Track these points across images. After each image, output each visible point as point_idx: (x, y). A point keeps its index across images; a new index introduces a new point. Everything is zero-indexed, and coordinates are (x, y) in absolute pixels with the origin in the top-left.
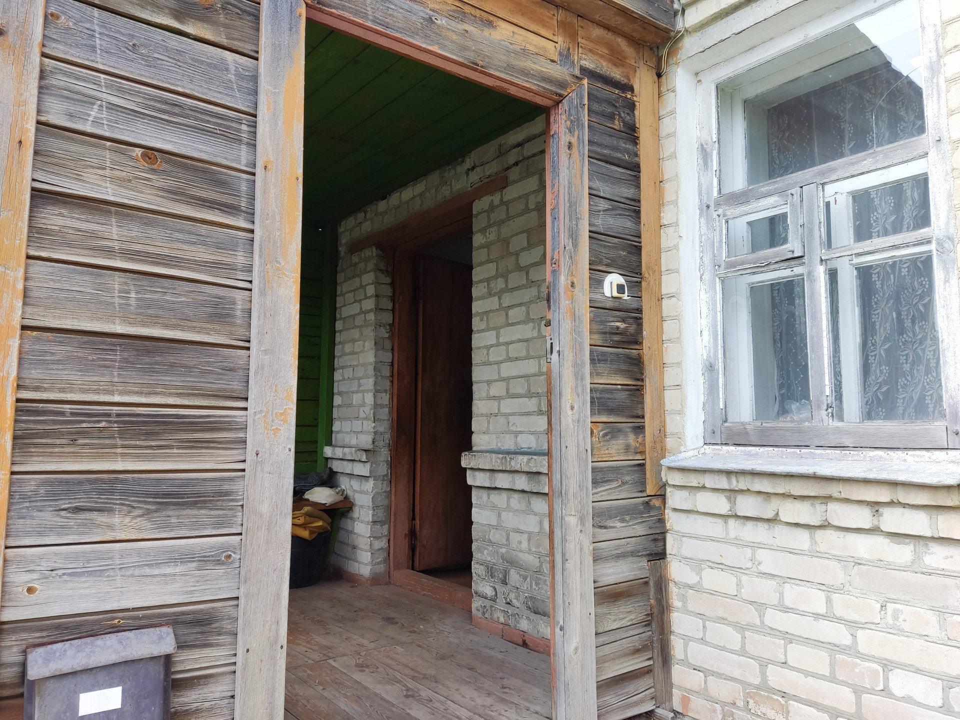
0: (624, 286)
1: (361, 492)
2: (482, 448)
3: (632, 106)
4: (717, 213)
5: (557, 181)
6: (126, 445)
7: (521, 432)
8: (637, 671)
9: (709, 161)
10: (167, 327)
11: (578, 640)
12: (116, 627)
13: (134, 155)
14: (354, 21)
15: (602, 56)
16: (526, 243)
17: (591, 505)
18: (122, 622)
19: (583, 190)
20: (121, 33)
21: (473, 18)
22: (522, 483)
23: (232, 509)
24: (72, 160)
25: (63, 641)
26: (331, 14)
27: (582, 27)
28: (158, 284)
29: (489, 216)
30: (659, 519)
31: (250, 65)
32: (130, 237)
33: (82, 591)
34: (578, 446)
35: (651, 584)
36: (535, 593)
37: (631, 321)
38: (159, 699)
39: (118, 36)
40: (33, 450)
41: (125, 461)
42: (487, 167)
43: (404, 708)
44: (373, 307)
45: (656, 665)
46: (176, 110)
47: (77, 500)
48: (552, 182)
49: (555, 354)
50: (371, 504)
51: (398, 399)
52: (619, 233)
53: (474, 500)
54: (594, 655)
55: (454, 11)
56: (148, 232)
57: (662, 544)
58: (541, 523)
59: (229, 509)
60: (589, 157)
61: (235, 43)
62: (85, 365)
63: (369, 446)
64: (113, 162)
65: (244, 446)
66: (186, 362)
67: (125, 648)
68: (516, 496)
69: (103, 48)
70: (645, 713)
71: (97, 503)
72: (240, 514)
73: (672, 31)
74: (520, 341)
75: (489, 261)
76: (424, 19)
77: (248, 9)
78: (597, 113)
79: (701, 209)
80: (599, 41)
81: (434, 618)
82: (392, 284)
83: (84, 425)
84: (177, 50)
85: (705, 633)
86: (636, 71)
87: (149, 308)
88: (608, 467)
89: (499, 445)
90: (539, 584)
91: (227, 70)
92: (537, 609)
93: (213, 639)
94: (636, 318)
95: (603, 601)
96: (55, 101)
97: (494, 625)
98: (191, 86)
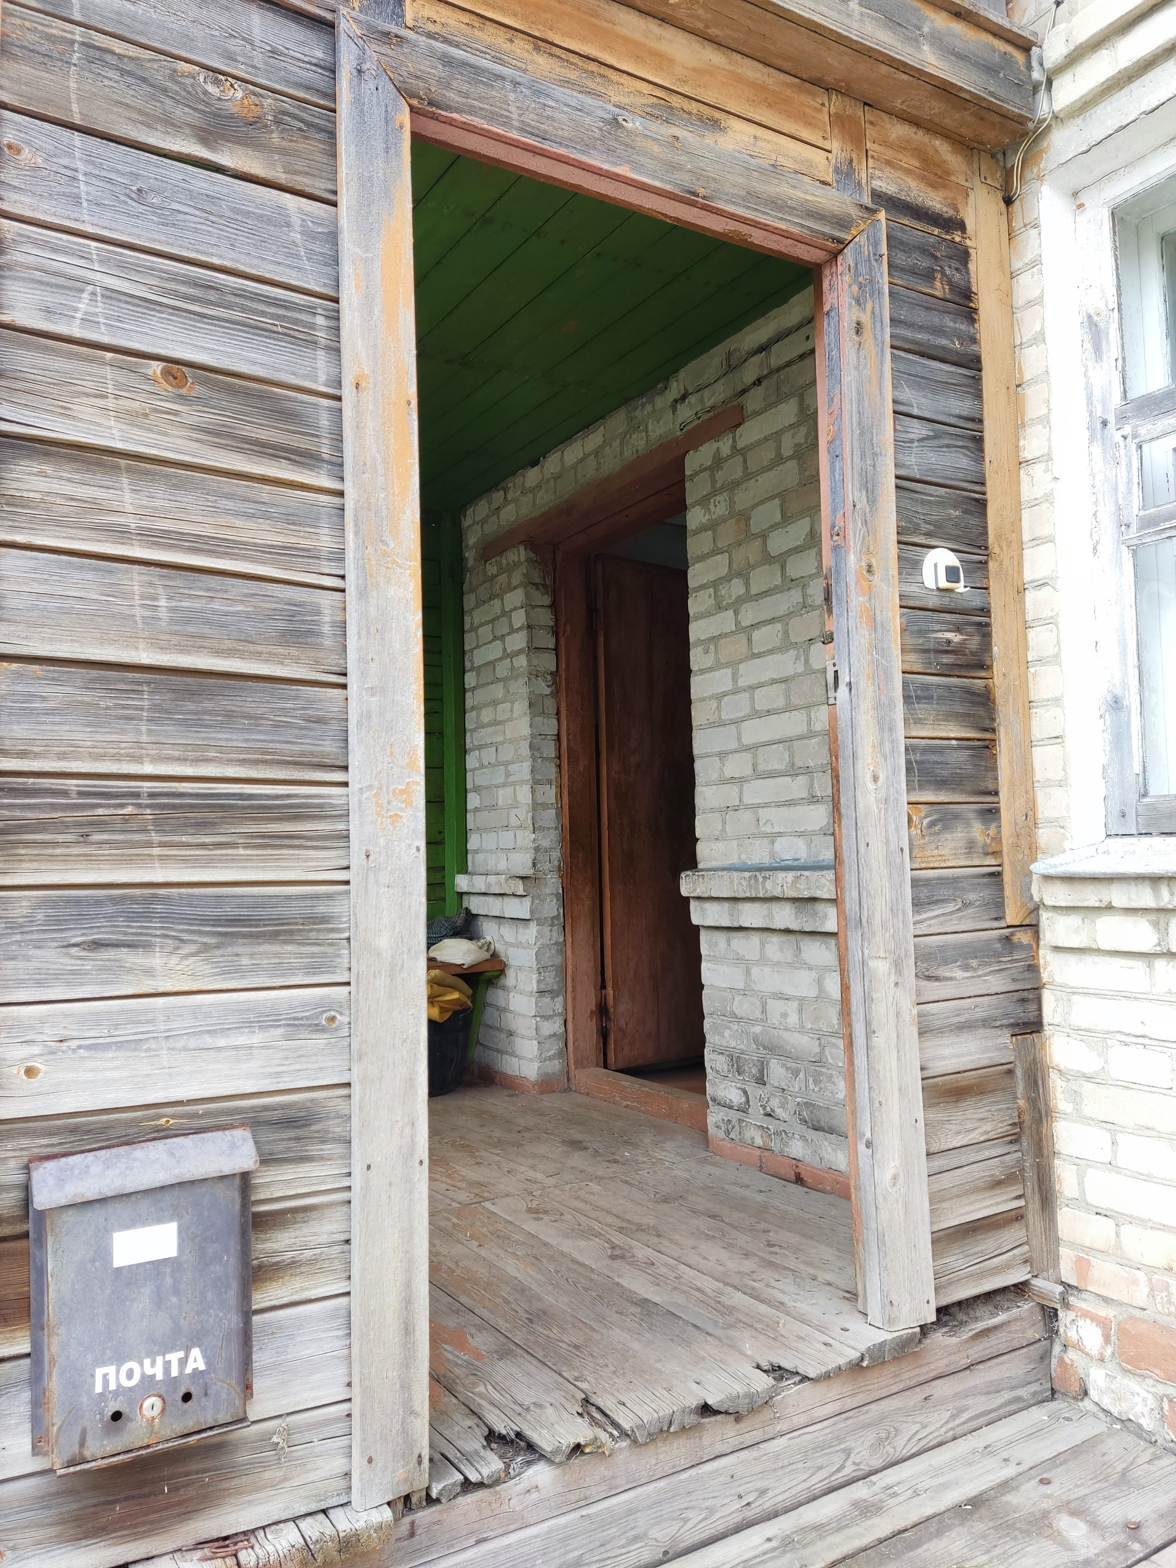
0: (958, 568)
1: (518, 945)
2: (715, 864)
3: (963, 256)
4: (1121, 432)
5: (837, 392)
6: (166, 842)
7: (780, 834)
8: (999, 1217)
9: (1104, 343)
10: (217, 652)
11: (897, 1163)
12: (164, 1130)
13: (150, 372)
14: (489, 131)
15: (908, 172)
16: (779, 516)
17: (912, 941)
18: (172, 1122)
19: (883, 405)
20: (118, 172)
21: (686, 116)
22: (784, 916)
23: (333, 945)
24: (54, 384)
25: (83, 1152)
26: (451, 123)
27: (872, 123)
28: (200, 584)
29: (712, 476)
30: (1030, 966)
31: (325, 216)
32: (152, 508)
33: (111, 1074)
34: (887, 843)
35: (1019, 1073)
36: (814, 1096)
37: (971, 629)
38: (234, 1244)
39: (113, 176)
40: (22, 852)
41: (167, 868)
42: (707, 393)
43: (610, 1274)
44: (525, 645)
45: (1030, 1207)
46: (212, 296)
47: (95, 931)
48: (829, 395)
49: (843, 689)
50: (535, 963)
51: (570, 794)
52: (948, 478)
53: (704, 950)
54: (925, 1188)
55: (653, 106)
56: (179, 499)
57: (1036, 1007)
58: (820, 981)
59: (329, 944)
60: (892, 347)
61: (298, 178)
62: (96, 716)
63: (528, 871)
64: (118, 385)
65: (346, 844)
66: (250, 710)
67: (178, 1162)
68: (775, 939)
69: (91, 198)
70: (1015, 1285)
71: (125, 933)
72: (346, 952)
73: (1031, 120)
74: (774, 682)
75: (716, 552)
76: (604, 120)
77: (317, 121)
78: (903, 270)
79: (1091, 428)
80: (902, 146)
81: (646, 1141)
82: (554, 606)
83: (100, 811)
84: (207, 196)
85: (1115, 1154)
86: (967, 195)
87: (188, 622)
88: (939, 878)
89: (743, 857)
90: (821, 1081)
91: (288, 225)
92: (818, 1122)
93: (314, 1149)
94: (980, 624)
95: (937, 1101)
96: (22, 290)
97: (746, 1150)
98: (232, 255)
